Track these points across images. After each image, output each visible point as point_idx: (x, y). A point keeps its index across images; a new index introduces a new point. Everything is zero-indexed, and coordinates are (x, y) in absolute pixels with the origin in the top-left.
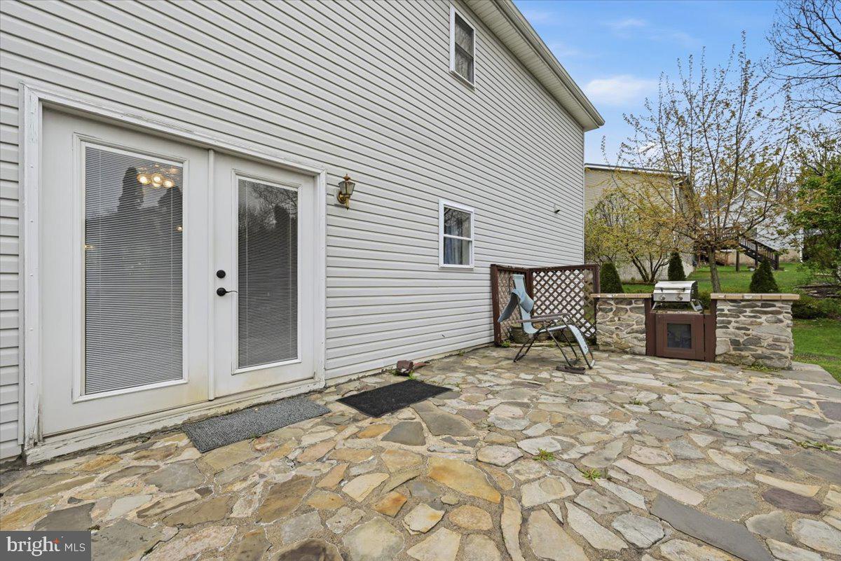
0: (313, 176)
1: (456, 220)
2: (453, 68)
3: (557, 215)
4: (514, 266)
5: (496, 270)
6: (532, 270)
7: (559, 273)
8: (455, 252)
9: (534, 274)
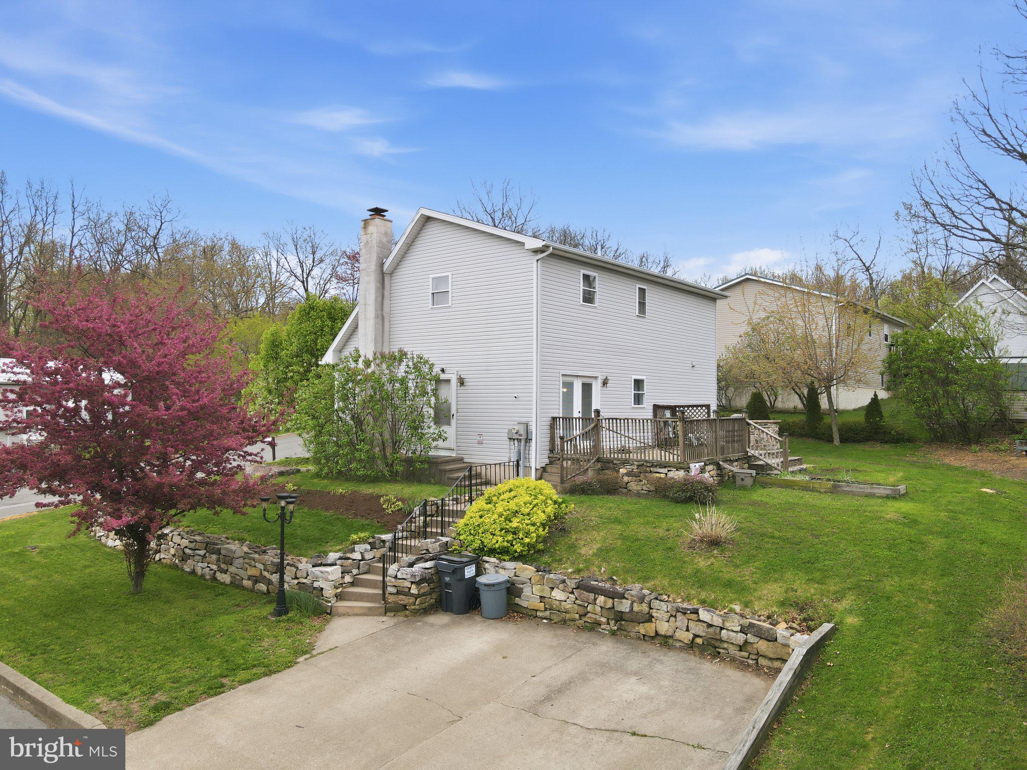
0: (596, 378)
1: (638, 384)
2: (637, 314)
3: (694, 368)
4: (665, 404)
5: (656, 408)
6: (676, 406)
7: (695, 408)
8: (638, 399)
9: (677, 409)
